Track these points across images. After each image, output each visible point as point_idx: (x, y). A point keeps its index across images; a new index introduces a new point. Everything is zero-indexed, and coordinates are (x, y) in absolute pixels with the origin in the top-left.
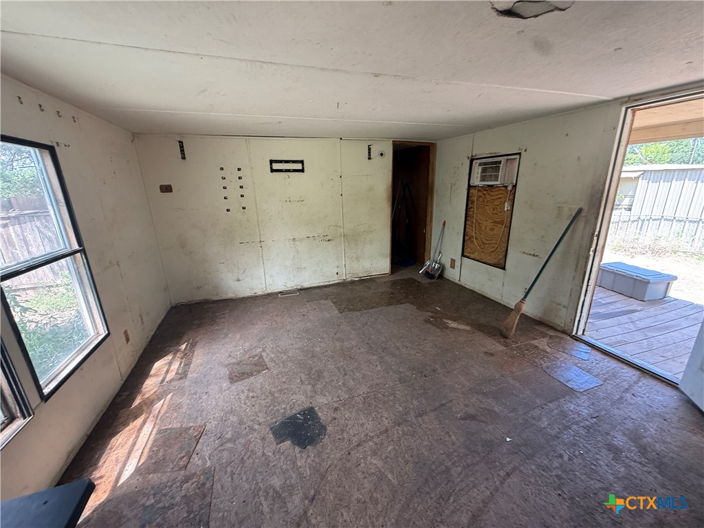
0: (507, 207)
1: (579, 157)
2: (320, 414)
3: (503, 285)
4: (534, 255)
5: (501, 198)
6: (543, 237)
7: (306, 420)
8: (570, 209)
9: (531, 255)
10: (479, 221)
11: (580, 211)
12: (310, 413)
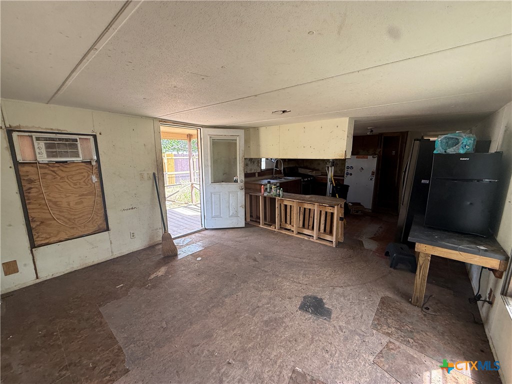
0: (95, 179)
1: (144, 145)
2: (300, 303)
3: (111, 243)
4: (132, 208)
5: (82, 173)
6: (135, 194)
7: (309, 307)
8: (148, 174)
9: (130, 209)
10: (54, 200)
11: (154, 174)
12: (304, 307)
